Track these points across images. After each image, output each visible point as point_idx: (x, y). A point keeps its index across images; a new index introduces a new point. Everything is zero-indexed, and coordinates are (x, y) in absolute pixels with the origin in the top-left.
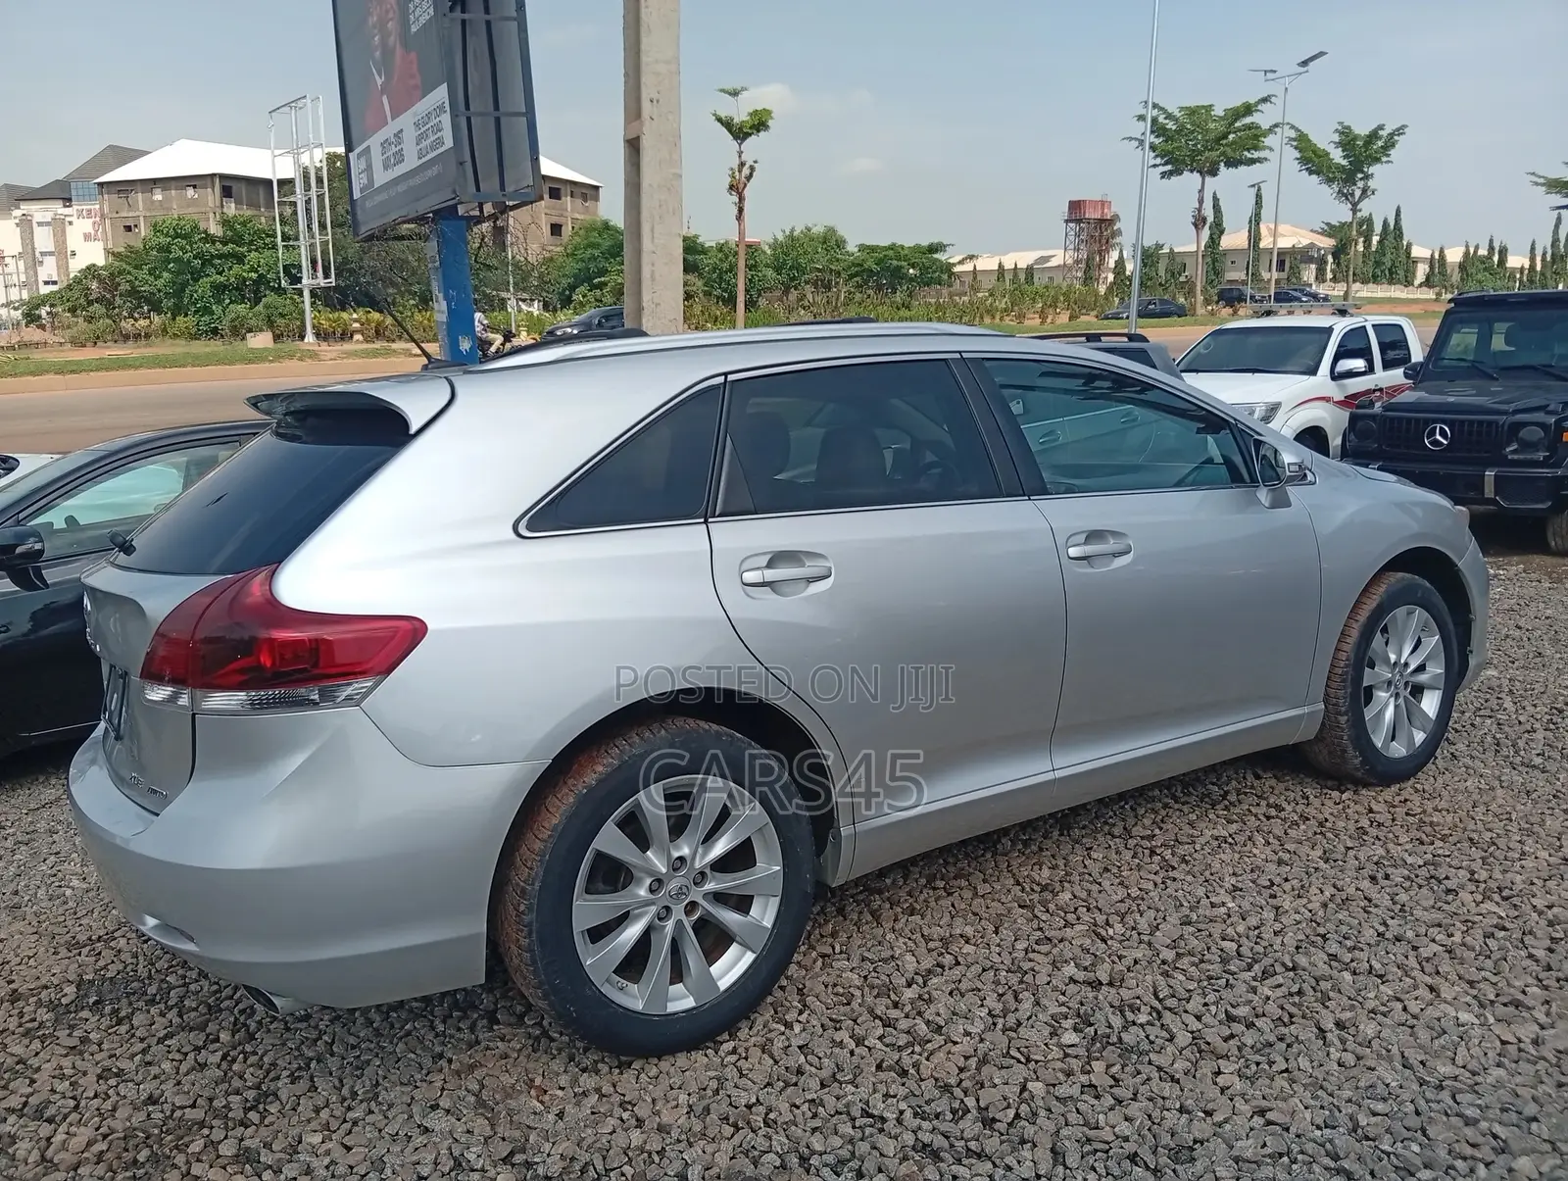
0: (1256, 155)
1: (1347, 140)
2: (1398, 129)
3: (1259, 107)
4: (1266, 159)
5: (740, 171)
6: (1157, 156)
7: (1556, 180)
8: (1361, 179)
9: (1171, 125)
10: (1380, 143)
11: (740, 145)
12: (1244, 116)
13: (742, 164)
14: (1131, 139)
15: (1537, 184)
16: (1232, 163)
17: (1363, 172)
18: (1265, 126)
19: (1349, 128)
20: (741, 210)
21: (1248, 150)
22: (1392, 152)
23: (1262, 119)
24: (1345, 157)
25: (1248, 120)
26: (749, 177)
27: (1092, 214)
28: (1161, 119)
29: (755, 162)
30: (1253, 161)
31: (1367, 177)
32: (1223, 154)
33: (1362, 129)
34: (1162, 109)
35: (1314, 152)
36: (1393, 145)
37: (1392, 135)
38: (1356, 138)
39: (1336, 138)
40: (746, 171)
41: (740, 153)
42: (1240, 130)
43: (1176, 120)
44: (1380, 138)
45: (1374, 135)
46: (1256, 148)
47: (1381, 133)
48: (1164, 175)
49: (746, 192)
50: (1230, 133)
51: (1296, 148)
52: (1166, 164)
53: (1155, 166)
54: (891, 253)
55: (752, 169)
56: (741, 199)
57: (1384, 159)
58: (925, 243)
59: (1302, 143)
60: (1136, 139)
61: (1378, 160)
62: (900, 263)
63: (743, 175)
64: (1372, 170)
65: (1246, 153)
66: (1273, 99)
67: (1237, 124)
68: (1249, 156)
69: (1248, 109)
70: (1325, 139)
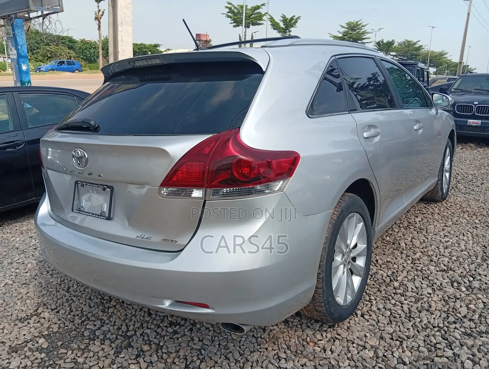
0: (261, 22)
1: (285, 20)
2: (298, 17)
3: (261, 7)
4: (263, 24)
5: (99, 13)
6: (232, 20)
7: (336, 36)
8: (288, 32)
9: (236, 11)
10: (294, 21)
11: (98, 4)
12: (257, 9)
13: (99, 11)
14: (224, 14)
15: (331, 37)
16: (254, 24)
17: (289, 30)
18: (263, 13)
19: (285, 16)
20: (99, 26)
21: (259, 20)
22: (297, 24)
23: (262, 11)
24: (284, 25)
25: (258, 11)
26: (102, 15)
27: (203, 38)
28: (233, 8)
29: (104, 10)
30: (260, 24)
31: (290, 31)
32: (251, 21)
33: (289, 17)
34: (233, 5)
35: (275, 23)
36: (297, 22)
37: (297, 19)
38: (287, 19)
39: (282, 19)
40: (101, 13)
41: (98, 7)
42: (256, 14)
43: (237, 9)
44: (293, 19)
45: (292, 19)
46: (261, 20)
47: (294, 18)
48: (234, 26)
49: (101, 20)
50: (253, 14)
51: (270, 21)
52: (235, 23)
53: (231, 23)
54: (143, 46)
55: (103, 12)
56: (99, 23)
57: (294, 26)
58: (153, 44)
59: (272, 19)
60: (225, 14)
61: (293, 26)
62: (146, 50)
63: (100, 14)
64: (291, 29)
65: (258, 21)
66: (265, 5)
67: (255, 12)
68: (259, 22)
69: (258, 7)
70: (278, 19)
